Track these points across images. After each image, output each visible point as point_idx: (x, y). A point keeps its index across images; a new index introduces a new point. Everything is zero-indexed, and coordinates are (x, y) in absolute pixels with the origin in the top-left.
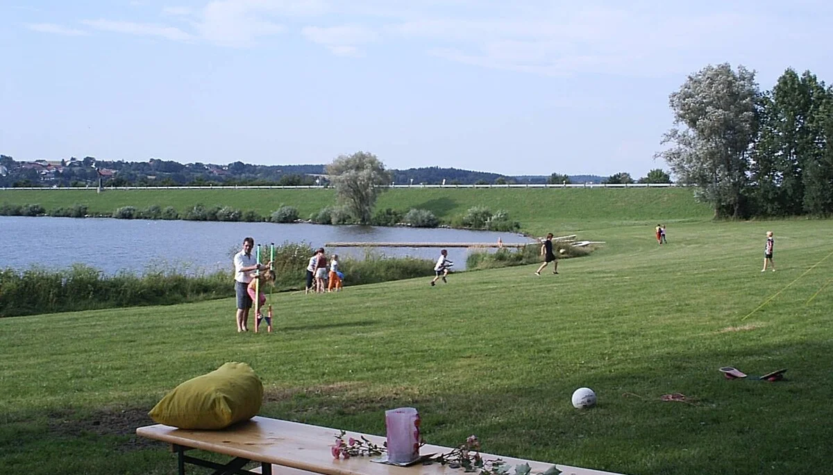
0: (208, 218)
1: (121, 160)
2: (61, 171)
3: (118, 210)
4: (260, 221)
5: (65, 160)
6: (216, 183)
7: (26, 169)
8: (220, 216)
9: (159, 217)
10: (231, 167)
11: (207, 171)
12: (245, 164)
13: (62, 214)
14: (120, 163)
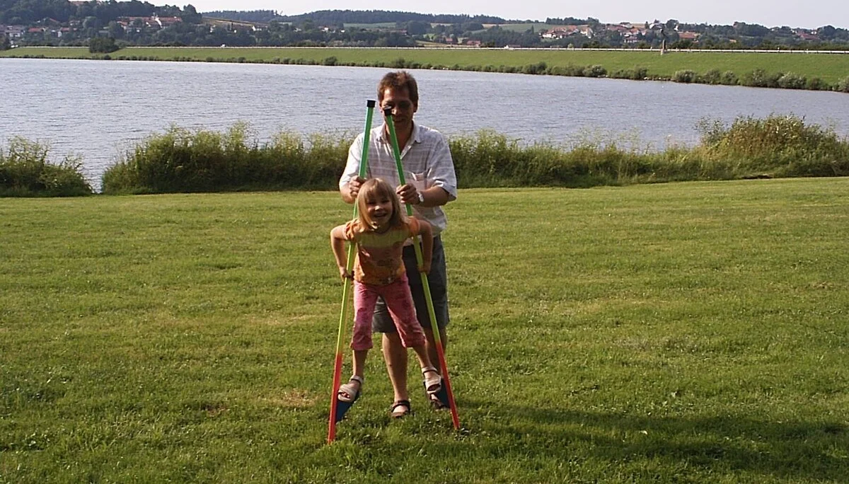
0: (768, 85)
1: (704, 23)
2: (643, 34)
3: (676, 72)
4: (826, 90)
5: (649, 23)
6: (786, 46)
7: (610, 31)
8: (782, 82)
9: (718, 82)
10: (819, 31)
11: (793, 36)
12: (836, 28)
13: (622, 76)
14: (703, 26)
